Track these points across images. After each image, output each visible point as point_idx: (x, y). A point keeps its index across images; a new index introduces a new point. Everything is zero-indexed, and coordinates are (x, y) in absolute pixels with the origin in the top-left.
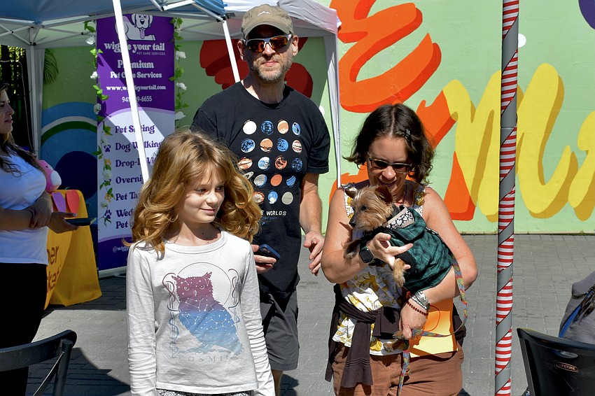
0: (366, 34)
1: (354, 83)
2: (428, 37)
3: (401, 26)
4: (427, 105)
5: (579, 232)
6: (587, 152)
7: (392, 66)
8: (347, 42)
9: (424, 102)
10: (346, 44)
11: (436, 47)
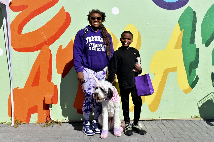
0: (26, 7)
1: (21, 35)
2: (63, 9)
3: (47, 2)
4: (63, 48)
5: (151, 119)
6: (155, 74)
7: (42, 25)
8: (16, 11)
9: (61, 46)
10: (15, 13)
11: (68, 14)
